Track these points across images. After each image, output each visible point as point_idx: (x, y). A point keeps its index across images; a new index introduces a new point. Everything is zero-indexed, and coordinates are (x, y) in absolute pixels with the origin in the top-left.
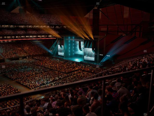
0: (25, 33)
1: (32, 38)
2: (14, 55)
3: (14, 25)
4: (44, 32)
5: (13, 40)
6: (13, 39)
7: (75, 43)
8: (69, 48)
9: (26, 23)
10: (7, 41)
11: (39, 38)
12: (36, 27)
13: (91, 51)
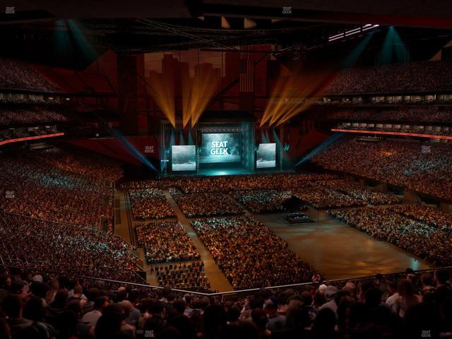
13: (269, 148)
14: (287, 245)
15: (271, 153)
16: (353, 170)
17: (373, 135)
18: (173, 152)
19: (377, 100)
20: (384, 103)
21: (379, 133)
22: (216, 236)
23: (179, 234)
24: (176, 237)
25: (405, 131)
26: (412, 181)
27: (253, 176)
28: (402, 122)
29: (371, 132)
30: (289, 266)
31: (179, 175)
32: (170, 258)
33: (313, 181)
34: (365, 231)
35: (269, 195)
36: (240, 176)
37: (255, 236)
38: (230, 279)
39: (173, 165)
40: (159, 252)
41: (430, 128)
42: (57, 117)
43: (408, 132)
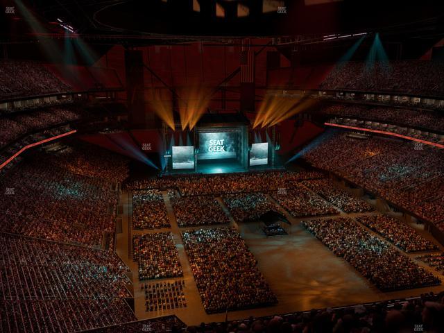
13: (262, 147)
14: (257, 263)
15: (263, 151)
16: (338, 170)
17: (362, 132)
18: (174, 152)
19: (368, 97)
20: (374, 101)
21: (367, 130)
22: (200, 250)
23: (169, 248)
24: (166, 251)
25: (390, 131)
26: (386, 187)
27: (246, 174)
28: (389, 122)
29: (360, 129)
30: (253, 287)
31: (179, 173)
32: (158, 275)
33: (300, 181)
34: (328, 246)
35: (255, 200)
36: (234, 174)
37: (232, 251)
38: (203, 299)
39: (173, 164)
40: (150, 268)
41: (413, 130)
42: (70, 115)
43: (393, 132)
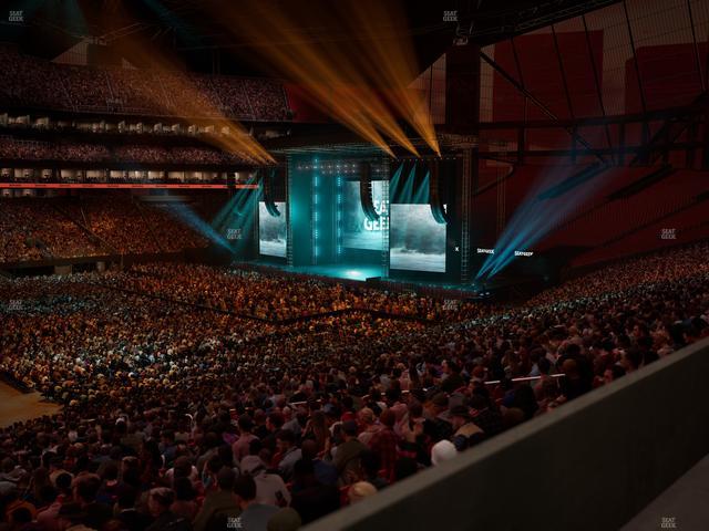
0: (107, 156)
1: (138, 181)
2: (30, 252)
3: (53, 119)
4: (201, 153)
5: (41, 186)
6: (40, 182)
7: (345, 190)
8: (316, 216)
9: (116, 110)
10: (13, 190)
11: (176, 181)
12: (165, 129)
15: (432, 232)
18: (260, 215)
39: (261, 242)
